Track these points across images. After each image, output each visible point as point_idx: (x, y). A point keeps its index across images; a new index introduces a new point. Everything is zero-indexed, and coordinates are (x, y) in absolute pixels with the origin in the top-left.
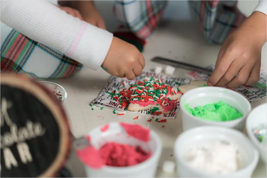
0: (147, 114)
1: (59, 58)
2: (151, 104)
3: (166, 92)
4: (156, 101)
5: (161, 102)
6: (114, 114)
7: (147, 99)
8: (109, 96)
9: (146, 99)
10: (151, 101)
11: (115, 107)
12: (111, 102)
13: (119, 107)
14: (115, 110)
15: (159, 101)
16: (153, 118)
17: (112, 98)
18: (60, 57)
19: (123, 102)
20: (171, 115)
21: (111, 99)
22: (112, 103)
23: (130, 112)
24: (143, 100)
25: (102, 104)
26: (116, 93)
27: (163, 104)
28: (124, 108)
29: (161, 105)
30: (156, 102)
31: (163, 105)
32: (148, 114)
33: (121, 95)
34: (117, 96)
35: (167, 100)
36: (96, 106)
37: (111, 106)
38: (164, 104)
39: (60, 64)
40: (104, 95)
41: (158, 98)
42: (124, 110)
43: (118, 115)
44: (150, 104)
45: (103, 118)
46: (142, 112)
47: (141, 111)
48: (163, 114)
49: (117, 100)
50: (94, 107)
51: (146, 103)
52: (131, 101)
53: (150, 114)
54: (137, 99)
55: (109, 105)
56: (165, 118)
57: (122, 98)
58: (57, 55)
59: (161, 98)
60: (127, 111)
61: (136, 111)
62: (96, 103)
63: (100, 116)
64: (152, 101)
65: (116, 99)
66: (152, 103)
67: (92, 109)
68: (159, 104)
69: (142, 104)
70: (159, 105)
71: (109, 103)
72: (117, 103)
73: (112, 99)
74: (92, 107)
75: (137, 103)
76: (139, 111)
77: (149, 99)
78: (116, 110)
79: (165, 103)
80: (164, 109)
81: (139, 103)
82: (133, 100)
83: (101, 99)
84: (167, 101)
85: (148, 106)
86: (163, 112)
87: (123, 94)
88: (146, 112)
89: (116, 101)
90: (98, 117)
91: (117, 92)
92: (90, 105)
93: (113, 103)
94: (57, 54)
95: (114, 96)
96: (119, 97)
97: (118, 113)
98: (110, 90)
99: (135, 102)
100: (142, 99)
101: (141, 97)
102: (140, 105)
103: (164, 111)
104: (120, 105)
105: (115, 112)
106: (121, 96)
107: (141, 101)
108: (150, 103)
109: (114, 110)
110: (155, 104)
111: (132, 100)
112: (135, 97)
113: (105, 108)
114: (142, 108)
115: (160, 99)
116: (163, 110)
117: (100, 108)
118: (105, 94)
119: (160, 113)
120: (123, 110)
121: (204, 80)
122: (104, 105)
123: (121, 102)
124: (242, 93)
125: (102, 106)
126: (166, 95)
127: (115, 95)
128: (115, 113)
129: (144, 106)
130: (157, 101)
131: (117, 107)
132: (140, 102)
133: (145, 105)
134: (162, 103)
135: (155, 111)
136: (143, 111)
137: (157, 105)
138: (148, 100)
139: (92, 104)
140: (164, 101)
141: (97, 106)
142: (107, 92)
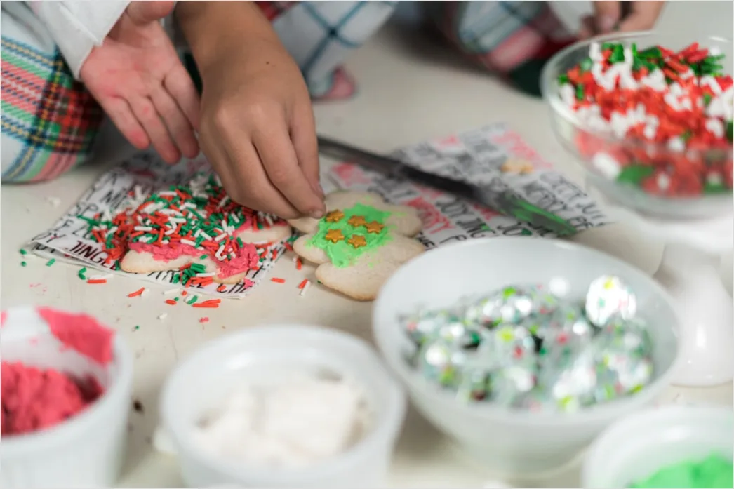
0: (171, 281)
1: (20, 137)
2: (187, 254)
3: (237, 221)
4: (201, 245)
5: (215, 249)
6: (79, 279)
7: (176, 240)
8: (82, 228)
9: (174, 240)
10: (187, 245)
11: (88, 259)
12: (80, 243)
13: (99, 260)
14: (84, 270)
15: (210, 247)
16: (184, 293)
17: (88, 232)
18: (21, 132)
19: (115, 246)
20: (238, 287)
21: (84, 237)
22: (83, 249)
23: (124, 274)
24: (166, 242)
25: (53, 251)
26: (104, 219)
27: (218, 255)
28: (112, 262)
29: (213, 257)
30: (202, 249)
31: (217, 259)
32: (176, 282)
33: (114, 225)
34: (104, 227)
35: (234, 245)
36: (34, 256)
37: (75, 255)
38: (221, 255)
39: (24, 152)
40: (69, 223)
41: (209, 238)
42: (112, 268)
43: (91, 282)
44: (183, 253)
45: (44, 291)
46: (157, 277)
47: (156, 274)
48: (218, 285)
49: (100, 241)
50: (30, 257)
51: (171, 252)
52: (132, 244)
53: (179, 284)
54: (150, 238)
55: (71, 254)
56: (217, 296)
57: (115, 233)
58: (14, 128)
59: (217, 239)
60: (118, 272)
61: (142, 273)
62: (38, 247)
63: (39, 284)
64: (191, 246)
65: (98, 236)
66: (190, 252)
67: (23, 263)
68: (209, 255)
69: (161, 255)
70: (209, 257)
71: (71, 248)
72: (96, 250)
73: (88, 236)
74: (23, 257)
75: (146, 251)
76: (153, 273)
77: (184, 241)
78: (87, 269)
79: (225, 252)
80: (219, 269)
81: (152, 251)
82: (138, 240)
83: (55, 235)
84: (232, 247)
85: (177, 260)
86: (216, 278)
87: (120, 222)
88: (170, 275)
89: (97, 241)
90: (31, 286)
91: (108, 217)
92: (22, 252)
93: (86, 247)
94: (12, 124)
95: (96, 228)
96: (108, 229)
97: (91, 278)
98: (92, 210)
99: (143, 247)
100: (163, 239)
101: (159, 234)
102: (156, 256)
103: (218, 276)
104: (104, 256)
105: (84, 274)
106: (114, 229)
107: (159, 246)
108: (186, 251)
109: (82, 268)
110: (198, 254)
111: (135, 241)
112: (145, 233)
113: (60, 261)
114: (161, 265)
115: (214, 239)
116: (218, 271)
117: (46, 261)
118: (72, 222)
119: (209, 280)
120: (108, 269)
121: (370, 190)
122: (59, 254)
123: (110, 247)
124: (466, 228)
125: (52, 256)
126: (236, 229)
127: (97, 225)
128: (81, 276)
129: (167, 258)
130: (205, 247)
131: (91, 259)
132: (156, 249)
133: (168, 256)
134: (216, 251)
135: (194, 274)
136: (164, 274)
137: (203, 257)
138: (179, 242)
139: (27, 250)
140: (222, 248)
141: (36, 255)
142: (80, 217)
